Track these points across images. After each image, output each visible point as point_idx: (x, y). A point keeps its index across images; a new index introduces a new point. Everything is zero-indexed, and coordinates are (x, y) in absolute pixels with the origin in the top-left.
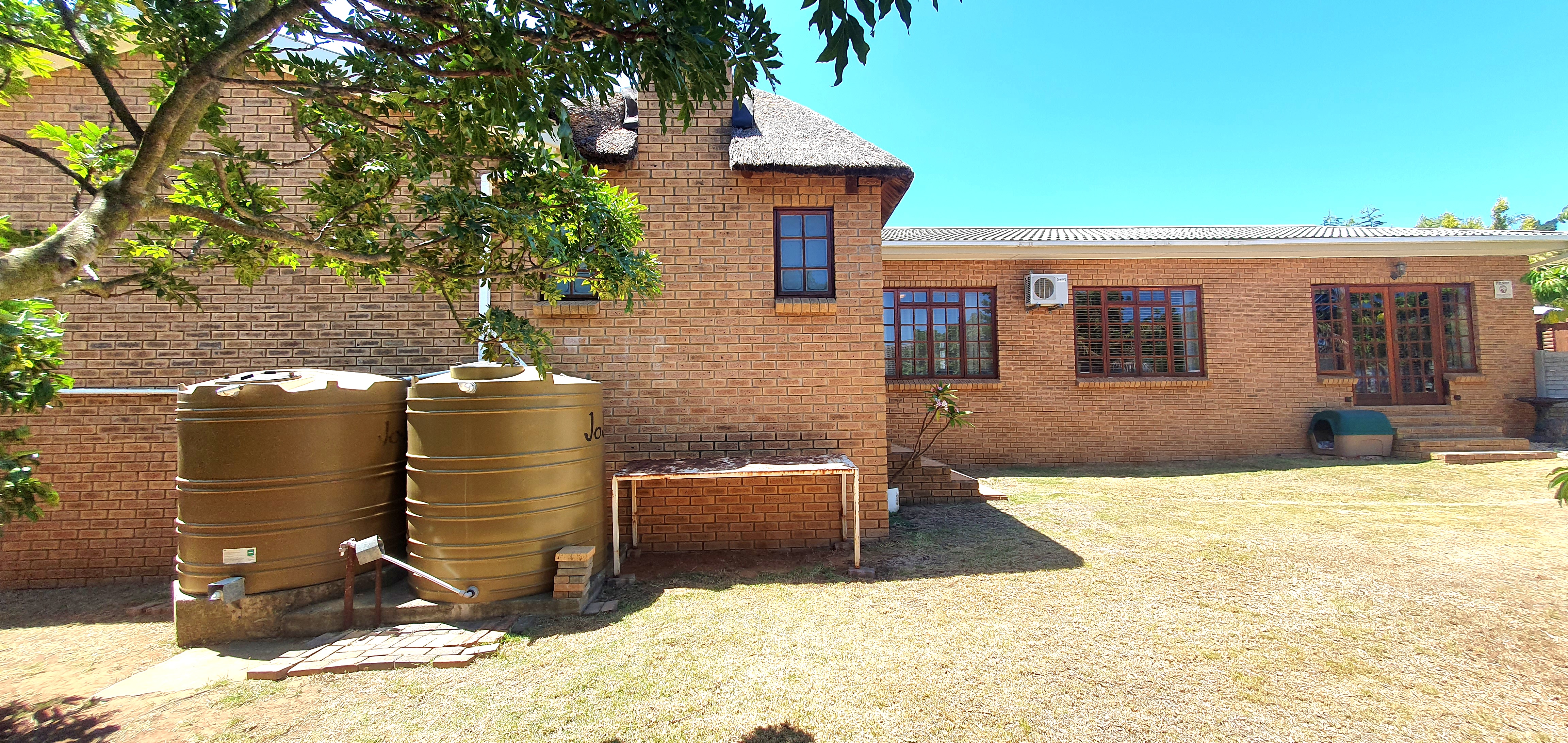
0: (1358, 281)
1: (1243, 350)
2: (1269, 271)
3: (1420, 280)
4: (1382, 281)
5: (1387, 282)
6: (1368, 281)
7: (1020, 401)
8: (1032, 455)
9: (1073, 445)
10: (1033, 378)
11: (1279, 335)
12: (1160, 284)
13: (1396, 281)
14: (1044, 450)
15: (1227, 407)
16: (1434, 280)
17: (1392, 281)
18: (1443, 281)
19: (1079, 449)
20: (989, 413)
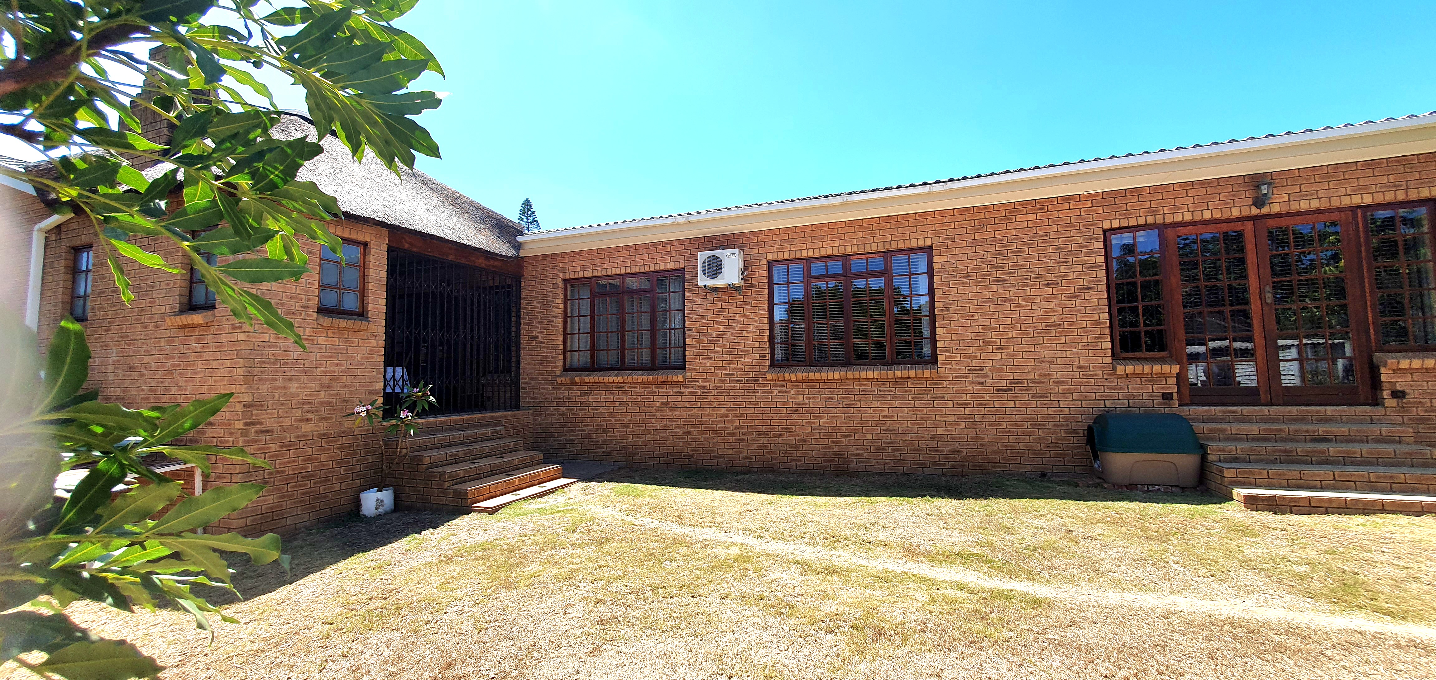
0: (1188, 217)
1: (991, 329)
2: (1032, 217)
3: (1315, 204)
4: (1236, 213)
5: (1245, 212)
6: (1207, 215)
7: (707, 396)
8: (717, 457)
9: (763, 446)
10: (720, 369)
11: (1046, 305)
12: (874, 248)
13: (1265, 210)
14: (730, 452)
15: (965, 405)
16: (1346, 202)
17: (1255, 211)
18: (1367, 200)
19: (770, 452)
20: (673, 409)
